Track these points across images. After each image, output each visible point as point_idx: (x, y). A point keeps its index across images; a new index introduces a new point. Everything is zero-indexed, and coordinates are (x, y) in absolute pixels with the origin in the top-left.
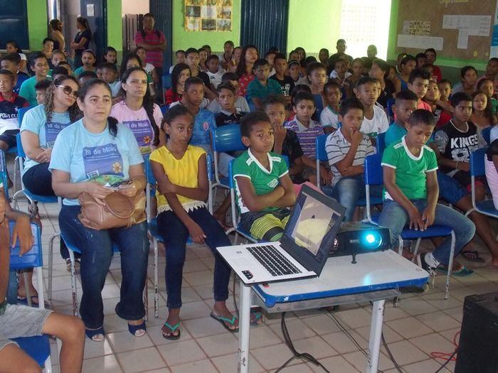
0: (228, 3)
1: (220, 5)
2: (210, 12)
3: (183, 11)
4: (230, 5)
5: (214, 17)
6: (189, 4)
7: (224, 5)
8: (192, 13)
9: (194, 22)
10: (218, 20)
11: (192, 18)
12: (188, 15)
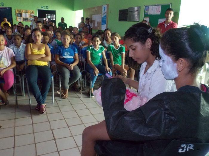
0: (33, 12)
1: (30, 13)
2: (26, 15)
3: (15, 15)
4: (33, 13)
5: (28, 17)
6: (18, 13)
7: (31, 13)
8: (19, 15)
9: (20, 19)
10: (29, 18)
11: (19, 17)
12: (18, 16)
